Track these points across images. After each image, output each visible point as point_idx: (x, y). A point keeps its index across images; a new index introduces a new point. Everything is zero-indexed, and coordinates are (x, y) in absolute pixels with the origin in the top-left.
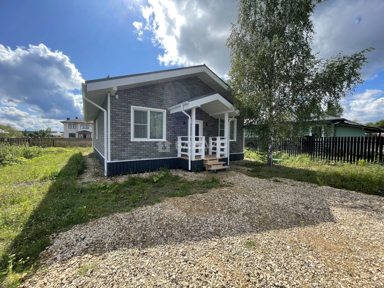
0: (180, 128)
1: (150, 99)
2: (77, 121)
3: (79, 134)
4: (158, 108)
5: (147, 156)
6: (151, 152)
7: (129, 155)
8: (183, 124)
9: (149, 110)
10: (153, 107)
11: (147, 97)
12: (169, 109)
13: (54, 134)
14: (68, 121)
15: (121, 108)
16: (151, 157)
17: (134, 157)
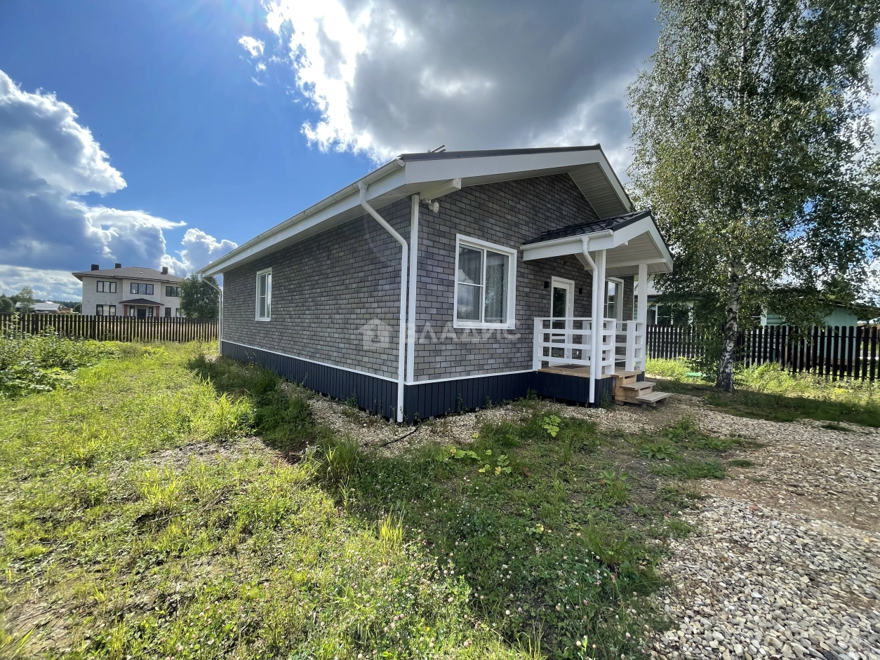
0: (537, 296)
1: (491, 220)
2: (119, 273)
3: (126, 306)
4: (502, 244)
5: (480, 368)
6: (486, 356)
7: (449, 364)
8: (542, 287)
9: (485, 245)
10: (495, 242)
11: (486, 214)
12: (523, 247)
13: (37, 307)
14: (95, 272)
15: (437, 239)
16: (487, 371)
17: (459, 369)
